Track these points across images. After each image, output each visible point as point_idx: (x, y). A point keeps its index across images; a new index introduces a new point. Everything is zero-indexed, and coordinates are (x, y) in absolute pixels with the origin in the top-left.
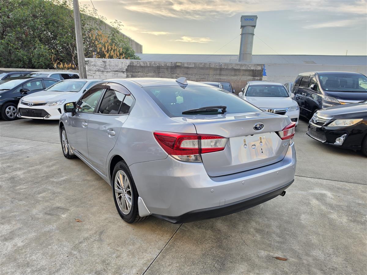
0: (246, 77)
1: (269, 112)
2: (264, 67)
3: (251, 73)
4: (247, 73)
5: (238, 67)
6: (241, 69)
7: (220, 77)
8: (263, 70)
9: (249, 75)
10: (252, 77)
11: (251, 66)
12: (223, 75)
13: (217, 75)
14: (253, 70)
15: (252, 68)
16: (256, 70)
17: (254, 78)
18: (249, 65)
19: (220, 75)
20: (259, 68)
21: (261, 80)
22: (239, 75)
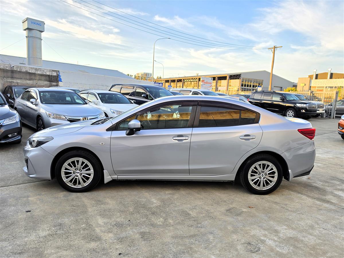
0: (42, 82)
1: (84, 120)
2: (59, 73)
3: (47, 78)
4: (43, 78)
5: (33, 71)
6: (36, 73)
7: (13, 81)
8: (58, 76)
9: (46, 80)
10: (49, 83)
11: (46, 71)
12: (16, 78)
13: (8, 77)
14: (49, 76)
15: (48, 73)
16: (51, 75)
17: (51, 84)
18: (44, 70)
19: (12, 78)
20: (55, 74)
21: (57, 86)
22: (35, 80)
